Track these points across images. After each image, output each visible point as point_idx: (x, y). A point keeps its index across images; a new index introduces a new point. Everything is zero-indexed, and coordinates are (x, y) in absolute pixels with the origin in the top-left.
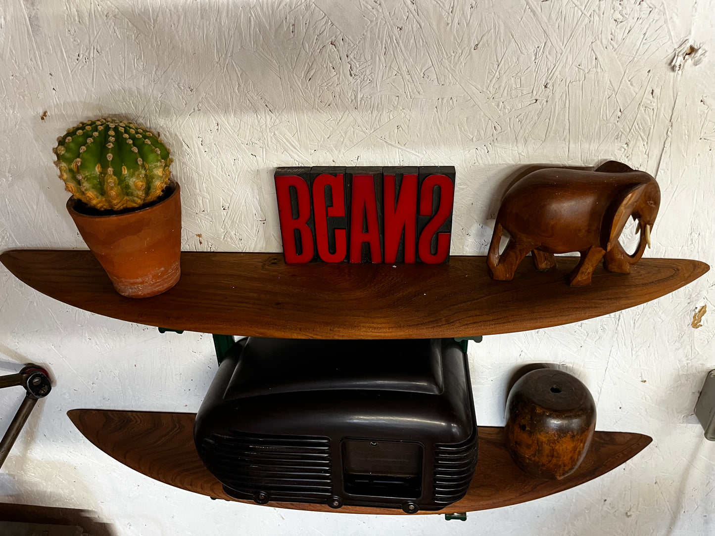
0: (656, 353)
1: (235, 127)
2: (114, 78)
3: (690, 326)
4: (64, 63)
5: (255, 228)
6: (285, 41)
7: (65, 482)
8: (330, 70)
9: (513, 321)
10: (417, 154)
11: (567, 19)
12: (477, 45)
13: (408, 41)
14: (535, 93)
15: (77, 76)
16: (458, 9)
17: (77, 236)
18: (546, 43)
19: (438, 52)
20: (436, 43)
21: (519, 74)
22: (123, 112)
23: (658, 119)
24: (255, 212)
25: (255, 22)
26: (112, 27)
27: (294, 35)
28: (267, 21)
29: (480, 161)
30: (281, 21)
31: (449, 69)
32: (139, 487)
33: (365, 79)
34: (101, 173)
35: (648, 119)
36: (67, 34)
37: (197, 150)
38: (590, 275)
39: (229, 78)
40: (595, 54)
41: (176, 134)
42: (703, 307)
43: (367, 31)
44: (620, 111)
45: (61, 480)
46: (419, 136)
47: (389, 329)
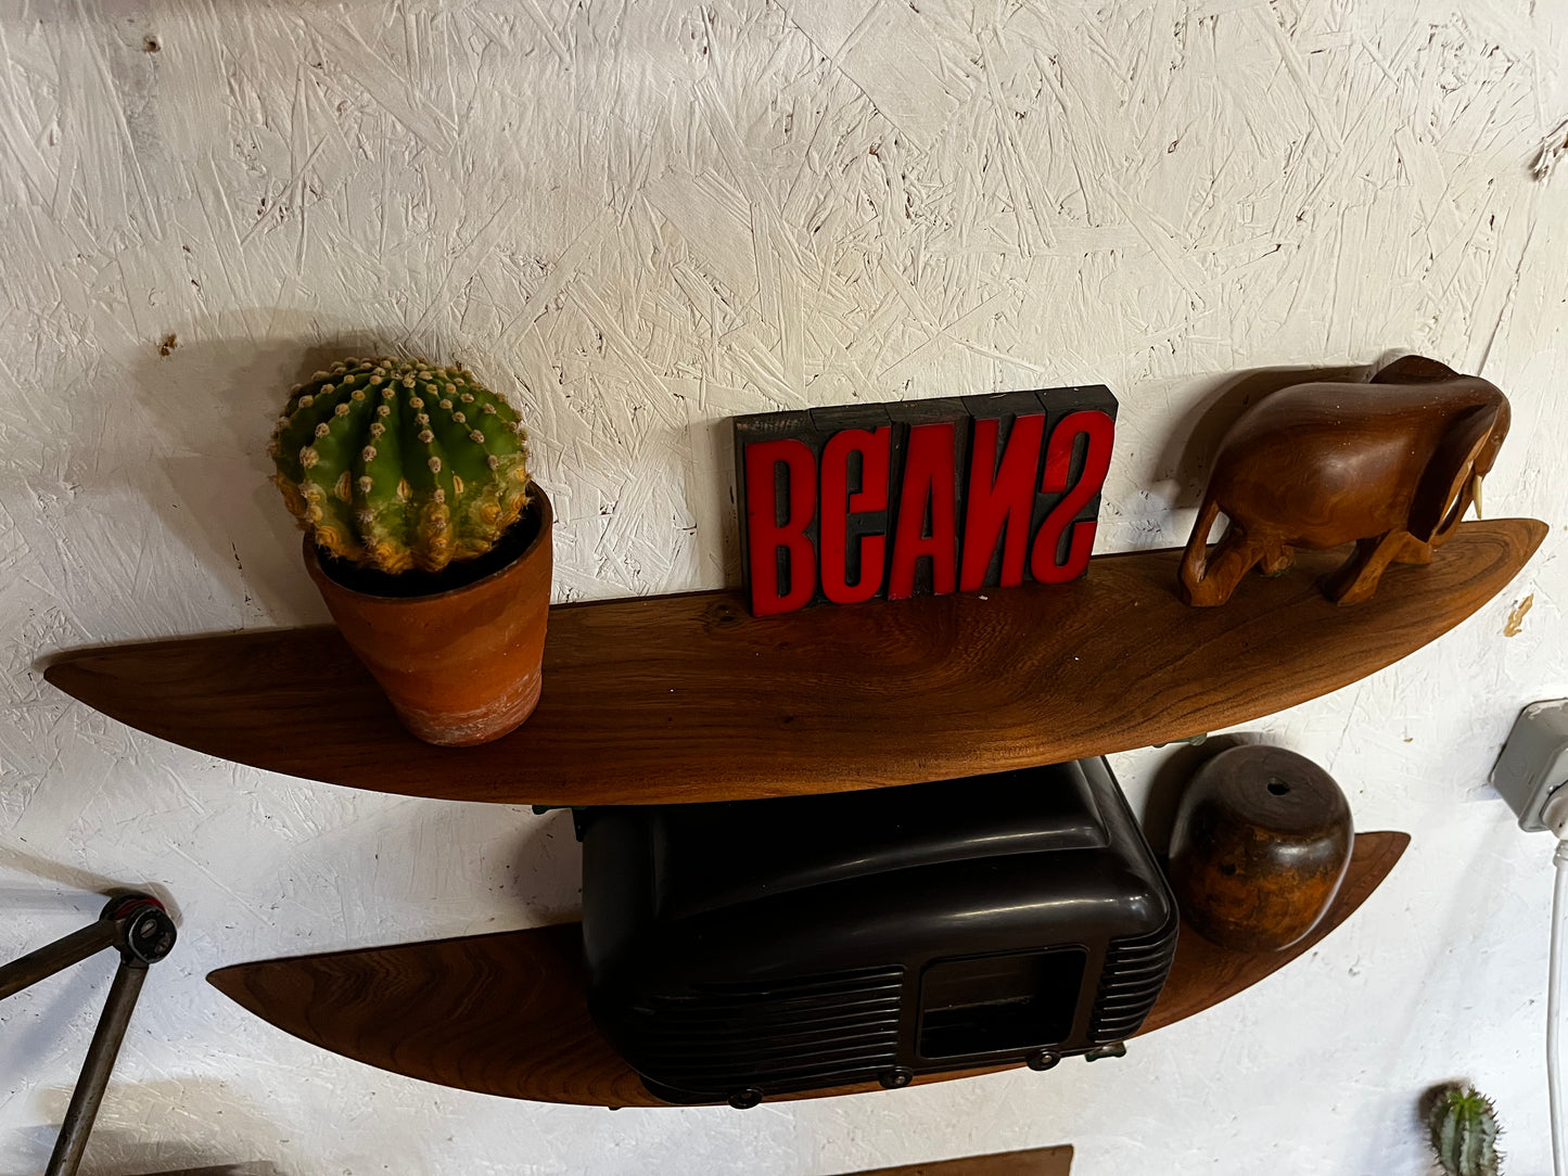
0: (1436, 689)
1: (641, 340)
2: (355, 251)
3: (1502, 633)
4: (223, 223)
5: (672, 546)
6: (769, 151)
7: (195, 1118)
8: (864, 209)
9: (1263, 696)
10: (1032, 366)
11: (1354, 85)
12: (1175, 143)
13: (1036, 140)
14: (1278, 231)
15: (257, 249)
16: (1145, 72)
17: (244, 604)
18: (1310, 134)
19: (1096, 160)
20: (1094, 141)
21: (1253, 197)
22: (374, 324)
23: (1496, 271)
24: (673, 512)
25: (703, 113)
26: (353, 136)
27: (790, 138)
28: (730, 109)
29: (1157, 372)
30: (763, 109)
31: (1114, 194)
32: (374, 1097)
33: (938, 223)
34: (411, 500)
35: (1479, 269)
36: (232, 152)
37: (548, 394)
38: (1376, 581)
39: (633, 236)
40: (1400, 153)
41: (499, 365)
42: (1527, 599)
43: (949, 124)
44: (1432, 258)
45: (186, 1114)
46: (1039, 331)
47: (1037, 748)
